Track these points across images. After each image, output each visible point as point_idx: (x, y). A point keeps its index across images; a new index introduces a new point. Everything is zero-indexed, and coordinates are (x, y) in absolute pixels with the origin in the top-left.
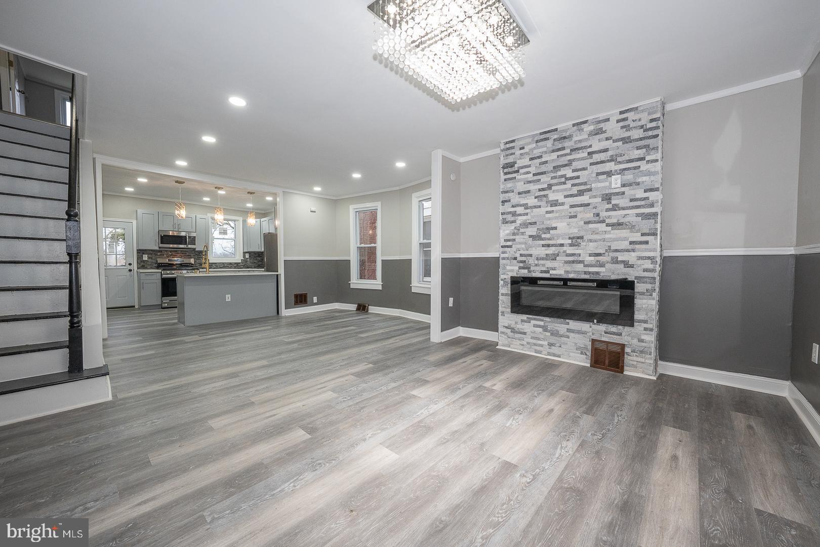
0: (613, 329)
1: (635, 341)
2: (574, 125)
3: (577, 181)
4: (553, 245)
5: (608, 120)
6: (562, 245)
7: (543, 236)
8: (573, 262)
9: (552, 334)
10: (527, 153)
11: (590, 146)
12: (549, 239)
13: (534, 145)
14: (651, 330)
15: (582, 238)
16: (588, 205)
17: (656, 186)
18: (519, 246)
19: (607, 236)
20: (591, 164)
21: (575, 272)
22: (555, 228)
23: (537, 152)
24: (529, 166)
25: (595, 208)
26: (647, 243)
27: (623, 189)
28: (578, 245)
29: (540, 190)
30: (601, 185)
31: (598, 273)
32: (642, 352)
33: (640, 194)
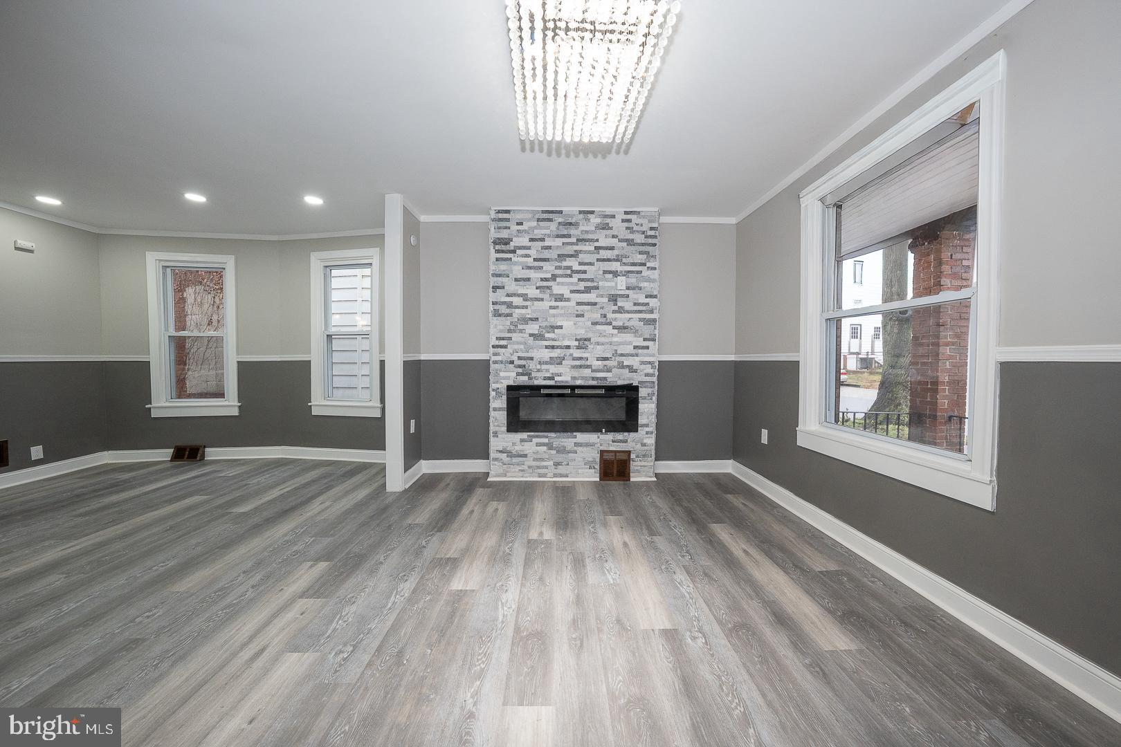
0: (620, 436)
1: (639, 445)
2: (580, 212)
3: (583, 276)
4: (558, 347)
5: (613, 217)
6: (568, 347)
7: (547, 335)
8: (581, 367)
9: (558, 452)
10: (525, 231)
11: (597, 240)
12: (553, 340)
13: (535, 224)
14: (652, 433)
15: (589, 340)
16: (595, 304)
17: (655, 293)
18: (516, 347)
19: (615, 339)
20: (598, 260)
21: (583, 378)
22: (561, 327)
23: (538, 233)
24: (529, 248)
25: (602, 308)
26: (647, 348)
27: (627, 292)
28: (586, 348)
29: (542, 280)
30: (608, 284)
31: (605, 379)
32: (644, 456)
33: (642, 300)
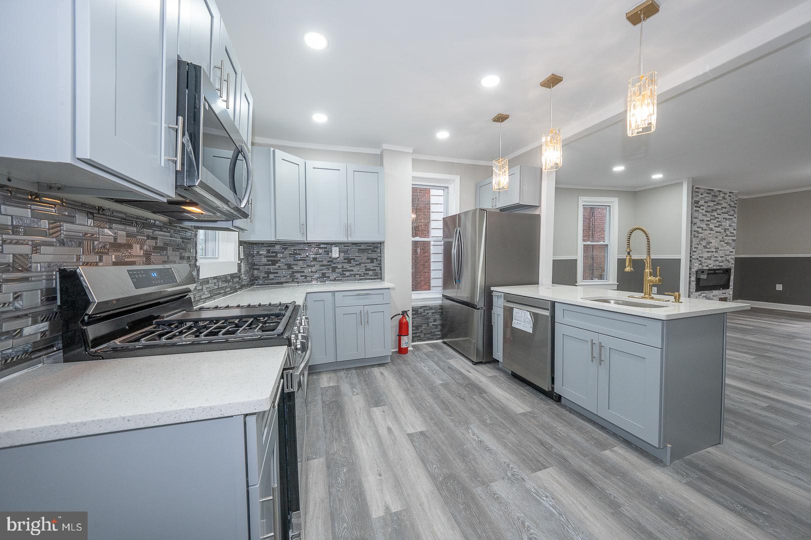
0: (725, 290)
5: (726, 194)
6: (713, 252)
7: (708, 246)
13: (706, 195)
14: (732, 288)
15: (718, 248)
16: (720, 232)
19: (726, 248)
20: (722, 213)
21: (716, 266)
22: (711, 243)
25: (722, 234)
26: (733, 252)
28: (718, 252)
29: (707, 221)
33: (732, 231)
